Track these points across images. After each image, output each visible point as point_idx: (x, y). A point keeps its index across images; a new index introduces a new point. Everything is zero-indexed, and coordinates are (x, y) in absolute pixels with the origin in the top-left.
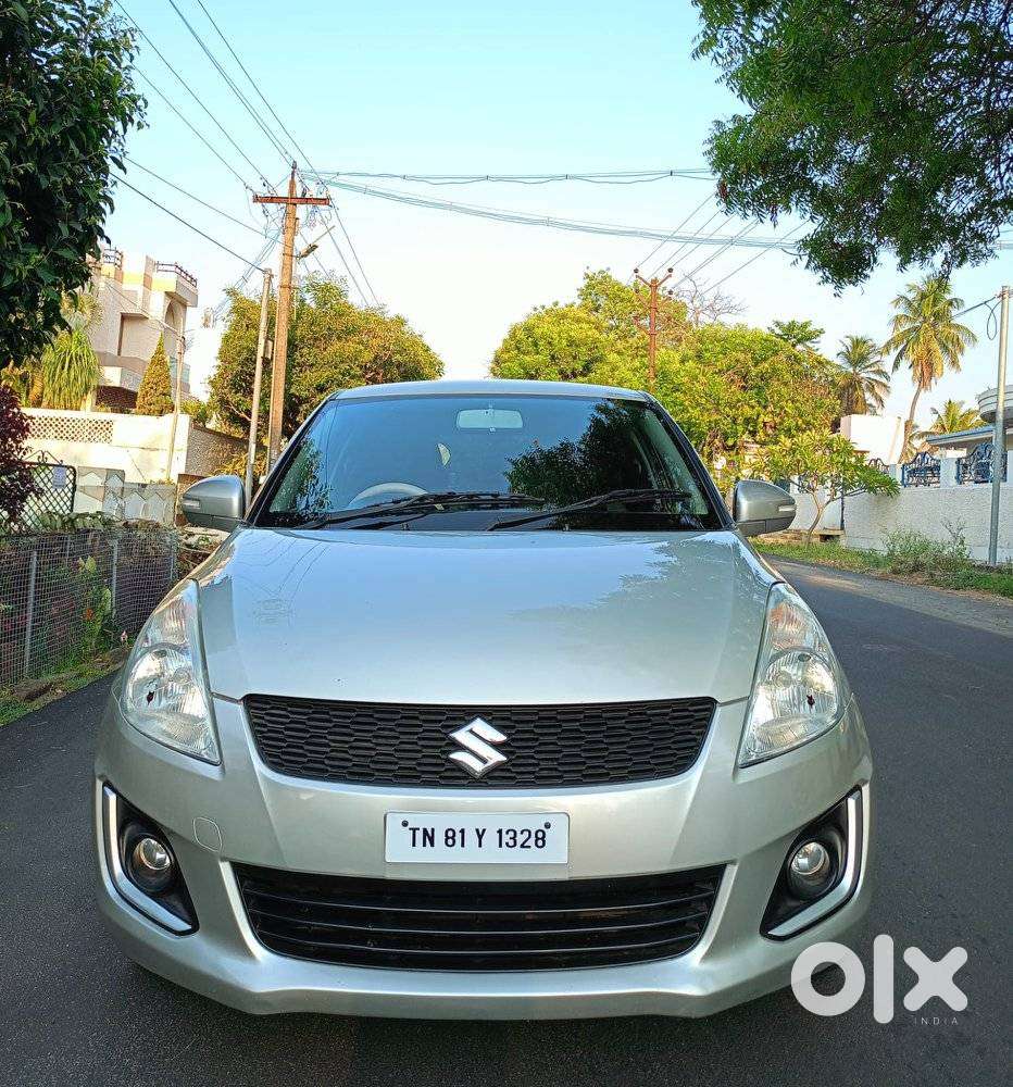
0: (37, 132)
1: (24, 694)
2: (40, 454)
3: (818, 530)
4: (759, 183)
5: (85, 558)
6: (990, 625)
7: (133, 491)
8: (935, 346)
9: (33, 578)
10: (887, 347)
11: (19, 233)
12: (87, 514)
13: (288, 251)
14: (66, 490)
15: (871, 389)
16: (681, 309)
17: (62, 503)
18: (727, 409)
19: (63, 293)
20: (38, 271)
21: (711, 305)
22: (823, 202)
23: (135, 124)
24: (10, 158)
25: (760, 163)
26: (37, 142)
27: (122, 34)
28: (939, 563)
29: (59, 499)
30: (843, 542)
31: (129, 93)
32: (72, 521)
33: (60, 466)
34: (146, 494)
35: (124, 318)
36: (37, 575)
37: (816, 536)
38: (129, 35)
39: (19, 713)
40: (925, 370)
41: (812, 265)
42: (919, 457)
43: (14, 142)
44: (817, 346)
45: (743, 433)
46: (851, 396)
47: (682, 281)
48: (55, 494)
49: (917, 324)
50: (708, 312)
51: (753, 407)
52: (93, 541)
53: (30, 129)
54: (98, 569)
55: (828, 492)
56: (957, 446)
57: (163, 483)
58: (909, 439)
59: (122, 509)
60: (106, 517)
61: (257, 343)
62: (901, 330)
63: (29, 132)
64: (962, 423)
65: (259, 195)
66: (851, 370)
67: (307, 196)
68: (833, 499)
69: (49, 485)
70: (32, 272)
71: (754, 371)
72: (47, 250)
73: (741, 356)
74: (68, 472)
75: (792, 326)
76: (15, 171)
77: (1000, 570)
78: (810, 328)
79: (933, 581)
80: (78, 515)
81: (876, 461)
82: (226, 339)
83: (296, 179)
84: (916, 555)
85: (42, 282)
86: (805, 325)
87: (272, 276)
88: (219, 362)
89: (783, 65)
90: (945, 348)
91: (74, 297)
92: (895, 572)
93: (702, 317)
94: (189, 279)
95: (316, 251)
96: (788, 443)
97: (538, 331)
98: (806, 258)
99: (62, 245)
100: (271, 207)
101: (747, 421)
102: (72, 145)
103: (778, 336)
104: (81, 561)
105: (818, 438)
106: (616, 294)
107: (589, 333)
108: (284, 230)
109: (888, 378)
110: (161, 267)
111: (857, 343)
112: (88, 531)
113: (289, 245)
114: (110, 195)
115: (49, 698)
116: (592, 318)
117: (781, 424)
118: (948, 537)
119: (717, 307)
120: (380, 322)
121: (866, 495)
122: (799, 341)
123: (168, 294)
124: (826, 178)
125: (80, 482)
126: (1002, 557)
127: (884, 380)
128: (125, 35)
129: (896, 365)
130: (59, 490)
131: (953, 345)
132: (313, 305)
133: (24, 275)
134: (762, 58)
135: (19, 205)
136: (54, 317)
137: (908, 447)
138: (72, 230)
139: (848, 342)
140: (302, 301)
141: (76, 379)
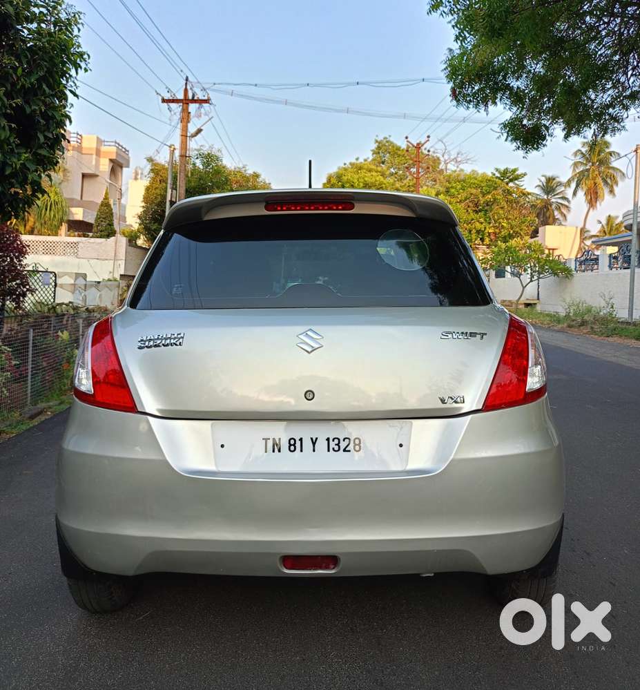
0: (22, 80)
1: (27, 416)
2: (34, 265)
3: (523, 300)
4: (476, 88)
5: (62, 332)
6: (624, 360)
7: (92, 286)
8: (599, 180)
9: (31, 345)
10: (569, 182)
11: (14, 142)
12: (63, 304)
13: (184, 134)
14: (51, 286)
15: (558, 208)
16: (436, 161)
17: (48, 295)
18: (465, 225)
19: (42, 175)
20: (26, 163)
21: (455, 158)
22: (517, 98)
23: (83, 70)
24: (6, 97)
25: (477, 74)
26: (23, 86)
27: (73, 15)
28: (597, 320)
29: (46, 292)
30: (538, 308)
31: (78, 51)
32: (54, 308)
33: (47, 272)
34: (100, 288)
35: (84, 176)
36: (33, 343)
37: (521, 304)
38: (77, 16)
39: (24, 427)
40: (592, 196)
41: (510, 138)
42: (586, 253)
43: (9, 87)
44: (522, 184)
45: (476, 239)
46: (545, 214)
47: (436, 143)
48: (44, 289)
49: (588, 167)
50: (453, 163)
51: (482, 223)
52: (67, 321)
53: (19, 79)
54: (71, 337)
55: (529, 276)
56: (613, 244)
57: (111, 281)
58: (583, 239)
59: (85, 300)
60: (75, 304)
61: (166, 192)
62: (577, 171)
63: (17, 80)
64: (617, 229)
65: (165, 98)
66: (545, 197)
67: (196, 98)
68: (531, 281)
69: (40, 284)
70: (23, 165)
71: (482, 200)
72: (31, 151)
73: (474, 191)
74: (51, 276)
75: (506, 171)
76: (11, 105)
77: (635, 324)
78: (519, 172)
79: (593, 331)
80: (58, 304)
81: (559, 256)
82: (148, 189)
83: (188, 87)
84: (582, 315)
85: (29, 170)
86: (514, 171)
87: (174, 149)
88: (143, 204)
89: (482, 20)
90: (606, 183)
91: (49, 176)
92: (570, 326)
93: (449, 166)
94: (124, 150)
95: (202, 132)
96: (503, 246)
97: (345, 178)
98: (505, 135)
99: (41, 147)
100: (173, 105)
101: (478, 232)
102: (44, 86)
103: (497, 177)
104: (60, 333)
105: (522, 242)
106: (395, 151)
107: (378, 179)
108: (182, 120)
109: (569, 201)
110: (106, 143)
111: (550, 180)
112: (64, 315)
113: (185, 129)
114: (68, 114)
115: (43, 418)
116: (379, 169)
117: (499, 233)
118: (603, 304)
119: (459, 159)
120: (244, 177)
121: (552, 278)
122: (511, 181)
123: (111, 160)
124: (518, 83)
125: (59, 281)
126: (636, 316)
127: (566, 203)
128: (75, 16)
129: (575, 194)
130: (47, 287)
131: (610, 180)
132: (201, 167)
133: (18, 167)
134: (468, 16)
135: (13, 125)
136: (38, 189)
137: (582, 244)
138: (46, 137)
139: (543, 179)
140: (194, 164)
141: (54, 216)
